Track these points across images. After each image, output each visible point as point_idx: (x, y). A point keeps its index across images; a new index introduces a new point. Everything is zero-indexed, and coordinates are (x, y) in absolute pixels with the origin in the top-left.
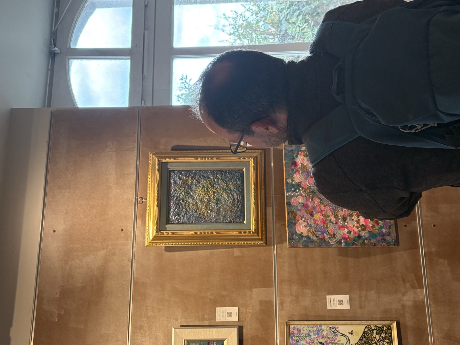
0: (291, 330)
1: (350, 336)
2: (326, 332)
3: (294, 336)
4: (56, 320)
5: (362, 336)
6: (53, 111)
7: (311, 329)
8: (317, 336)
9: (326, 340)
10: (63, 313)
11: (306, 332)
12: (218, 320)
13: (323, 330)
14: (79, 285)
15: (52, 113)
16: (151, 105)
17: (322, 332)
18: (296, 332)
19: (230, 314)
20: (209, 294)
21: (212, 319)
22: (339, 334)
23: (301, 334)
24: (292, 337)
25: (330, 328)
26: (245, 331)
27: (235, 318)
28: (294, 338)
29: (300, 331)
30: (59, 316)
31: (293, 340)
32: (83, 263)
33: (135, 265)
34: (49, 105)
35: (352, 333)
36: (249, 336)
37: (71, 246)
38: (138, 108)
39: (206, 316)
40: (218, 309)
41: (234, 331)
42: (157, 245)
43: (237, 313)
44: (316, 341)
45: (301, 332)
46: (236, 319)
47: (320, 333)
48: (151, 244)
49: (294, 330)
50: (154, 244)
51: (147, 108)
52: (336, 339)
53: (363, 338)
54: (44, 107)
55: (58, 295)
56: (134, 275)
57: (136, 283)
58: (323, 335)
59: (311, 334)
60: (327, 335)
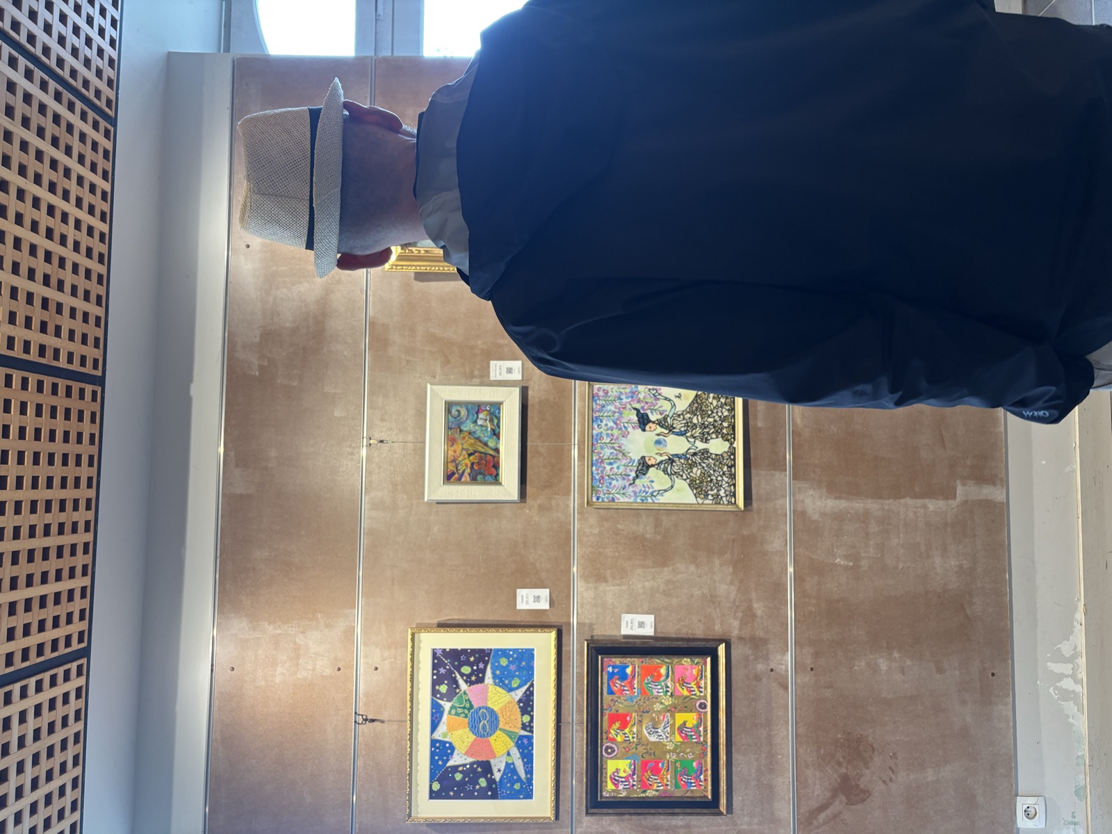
0: (595, 391)
1: (676, 401)
2: (644, 394)
3: (599, 399)
4: (257, 374)
5: (693, 401)
6: (235, 59)
7: (623, 391)
8: (630, 399)
9: (642, 405)
10: (266, 363)
11: (615, 394)
12: (492, 377)
13: (639, 393)
14: (288, 324)
15: (233, 62)
16: (390, 54)
17: (638, 394)
18: (601, 393)
19: (510, 371)
20: (479, 342)
21: (484, 376)
22: (661, 397)
23: (609, 397)
24: (596, 401)
25: (649, 389)
26: (530, 393)
27: (517, 376)
28: (598, 402)
29: (607, 392)
30: (261, 368)
31: (596, 404)
32: (294, 294)
33: (370, 298)
34: (227, 49)
35: (679, 397)
36: (537, 400)
37: (275, 268)
38: (371, 58)
39: (476, 373)
40: (493, 363)
41: (516, 392)
42: (402, 269)
43: (521, 369)
44: (628, 406)
45: (609, 394)
46: (519, 377)
47: (635, 396)
48: (394, 267)
49: (599, 391)
50: (398, 267)
51: (385, 60)
52: (657, 404)
53: (694, 403)
54: (219, 50)
55: (257, 339)
56: (371, 312)
57: (373, 324)
58: (640, 399)
59: (622, 397)
60: (645, 397)
